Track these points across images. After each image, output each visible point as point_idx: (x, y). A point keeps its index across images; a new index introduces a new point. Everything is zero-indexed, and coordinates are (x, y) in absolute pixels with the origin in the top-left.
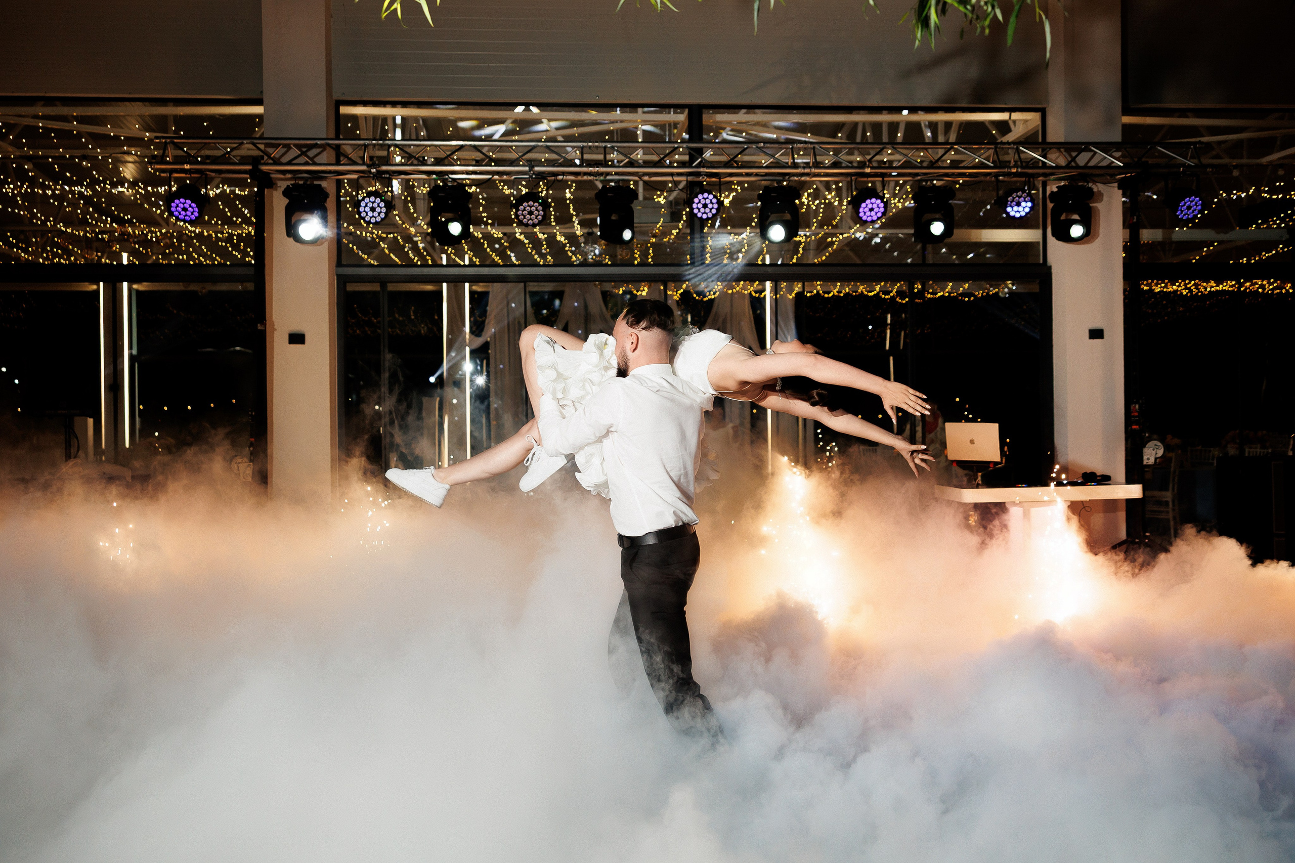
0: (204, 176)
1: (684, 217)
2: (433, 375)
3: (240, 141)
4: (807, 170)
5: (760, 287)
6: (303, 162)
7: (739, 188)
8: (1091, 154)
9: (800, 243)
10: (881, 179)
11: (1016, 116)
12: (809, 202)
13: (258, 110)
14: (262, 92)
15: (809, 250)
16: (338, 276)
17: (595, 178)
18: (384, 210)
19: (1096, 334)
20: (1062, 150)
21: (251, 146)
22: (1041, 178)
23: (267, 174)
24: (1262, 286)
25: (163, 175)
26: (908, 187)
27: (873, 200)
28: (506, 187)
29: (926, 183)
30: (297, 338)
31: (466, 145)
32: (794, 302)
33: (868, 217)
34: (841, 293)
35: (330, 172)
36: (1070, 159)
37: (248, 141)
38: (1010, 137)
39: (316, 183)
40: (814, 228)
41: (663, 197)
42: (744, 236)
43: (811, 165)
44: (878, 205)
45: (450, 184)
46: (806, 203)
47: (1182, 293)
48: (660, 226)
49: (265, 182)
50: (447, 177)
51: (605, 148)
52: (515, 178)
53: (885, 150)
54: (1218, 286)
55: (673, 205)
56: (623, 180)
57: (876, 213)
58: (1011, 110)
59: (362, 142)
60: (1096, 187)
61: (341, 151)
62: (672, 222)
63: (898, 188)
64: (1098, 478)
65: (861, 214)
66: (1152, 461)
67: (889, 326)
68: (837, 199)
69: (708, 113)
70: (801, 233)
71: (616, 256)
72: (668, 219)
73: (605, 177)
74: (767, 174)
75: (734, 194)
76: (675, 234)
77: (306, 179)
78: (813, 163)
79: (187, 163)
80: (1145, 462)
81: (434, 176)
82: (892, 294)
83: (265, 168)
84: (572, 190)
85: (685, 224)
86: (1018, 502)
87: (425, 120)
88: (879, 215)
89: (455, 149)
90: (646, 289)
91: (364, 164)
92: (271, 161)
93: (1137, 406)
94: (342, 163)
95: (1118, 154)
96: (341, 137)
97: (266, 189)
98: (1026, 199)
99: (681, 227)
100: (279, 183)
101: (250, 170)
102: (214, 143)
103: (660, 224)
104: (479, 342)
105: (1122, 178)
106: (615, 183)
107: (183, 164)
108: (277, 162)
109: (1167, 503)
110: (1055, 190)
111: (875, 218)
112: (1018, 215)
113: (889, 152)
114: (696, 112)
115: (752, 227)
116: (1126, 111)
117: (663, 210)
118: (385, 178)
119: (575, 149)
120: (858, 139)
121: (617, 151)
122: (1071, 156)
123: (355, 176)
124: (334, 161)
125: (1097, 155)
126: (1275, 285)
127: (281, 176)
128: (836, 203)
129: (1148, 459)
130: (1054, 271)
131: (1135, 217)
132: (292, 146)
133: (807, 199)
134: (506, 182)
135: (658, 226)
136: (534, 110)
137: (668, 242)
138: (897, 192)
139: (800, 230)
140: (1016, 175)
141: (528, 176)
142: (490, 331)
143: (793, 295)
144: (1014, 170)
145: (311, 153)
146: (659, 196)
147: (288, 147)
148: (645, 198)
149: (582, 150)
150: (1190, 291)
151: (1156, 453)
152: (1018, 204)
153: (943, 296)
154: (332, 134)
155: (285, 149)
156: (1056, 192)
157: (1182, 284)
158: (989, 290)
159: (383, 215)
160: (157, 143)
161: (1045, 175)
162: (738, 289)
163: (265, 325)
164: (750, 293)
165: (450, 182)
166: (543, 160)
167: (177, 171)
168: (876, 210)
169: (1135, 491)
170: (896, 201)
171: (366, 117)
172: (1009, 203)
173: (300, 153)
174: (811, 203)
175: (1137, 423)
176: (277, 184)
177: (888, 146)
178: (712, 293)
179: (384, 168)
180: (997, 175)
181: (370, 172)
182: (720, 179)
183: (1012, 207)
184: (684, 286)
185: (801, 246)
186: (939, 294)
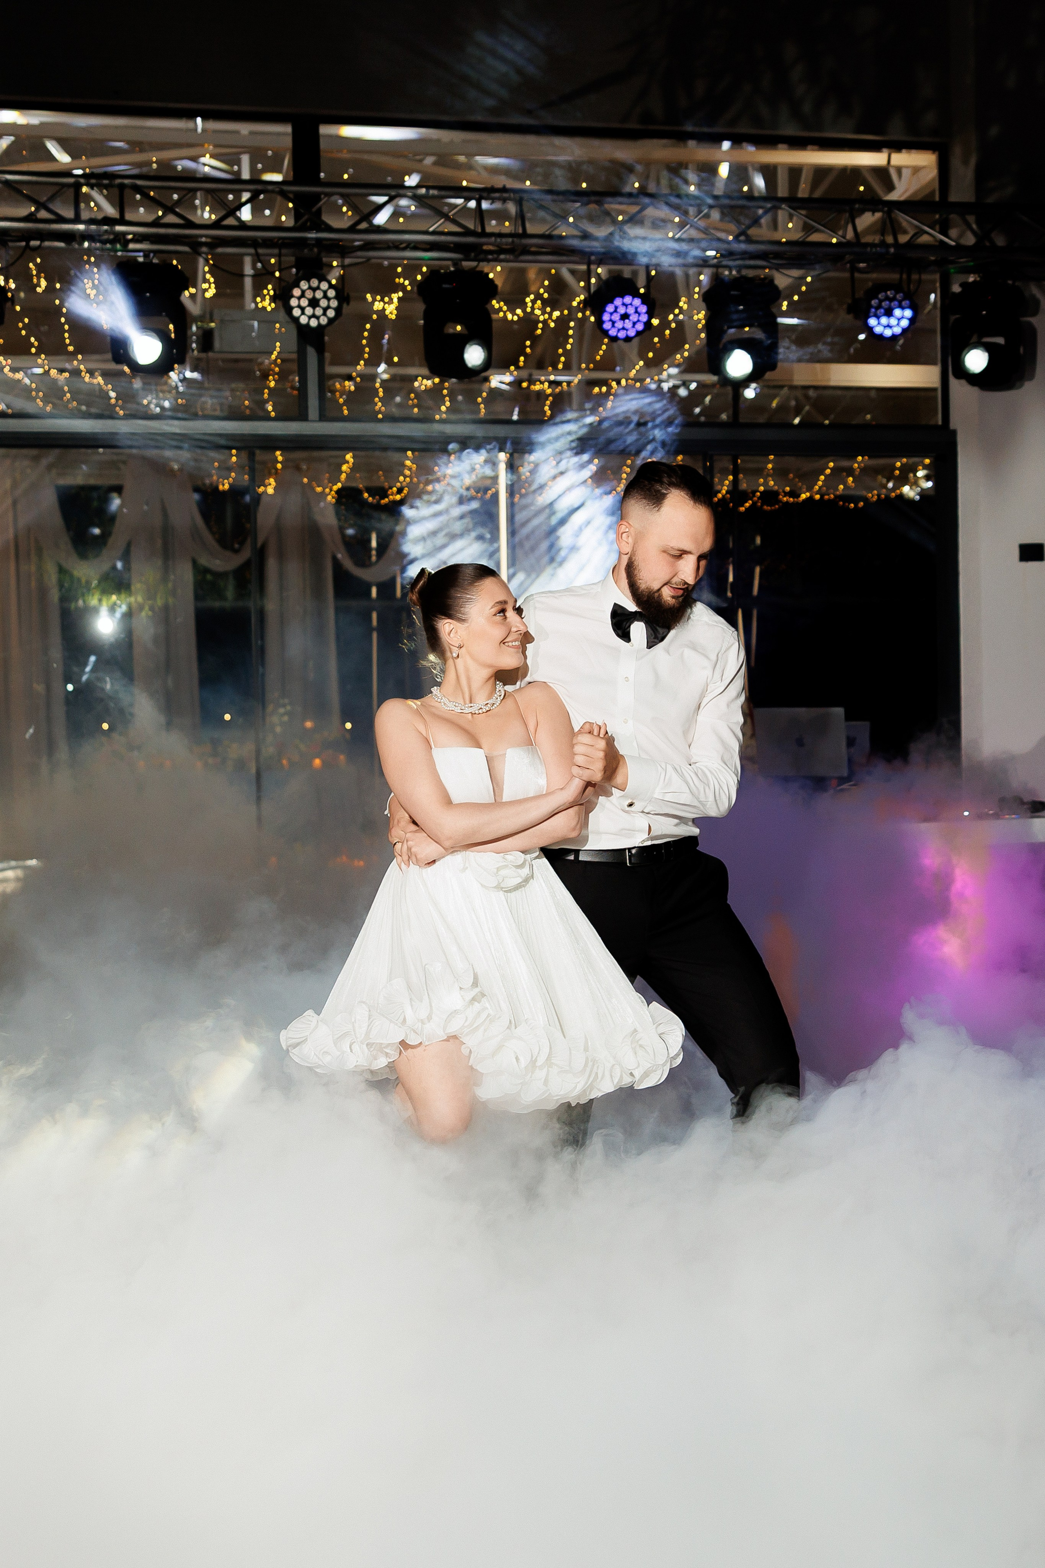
4: (507, 241)
7: (407, 282)
11: (900, 159)
19: (1031, 553)
20: (968, 217)
27: (630, 300)
33: (619, 330)
38: (895, 196)
41: (268, 297)
44: (636, 308)
48: (277, 358)
57: (634, 324)
65: (607, 325)
74: (433, 248)
75: (401, 294)
88: (640, 326)
98: (904, 303)
103: (275, 353)
111: (631, 333)
112: (888, 333)
117: (278, 325)
130: (959, 439)
135: (273, 357)
146: (264, 298)
152: (889, 313)
153: (810, 499)
158: (885, 487)
168: (634, 318)
172: (873, 310)
182: (343, 253)
183: (878, 317)
184: (343, 476)
185: (548, 402)
186: (803, 496)
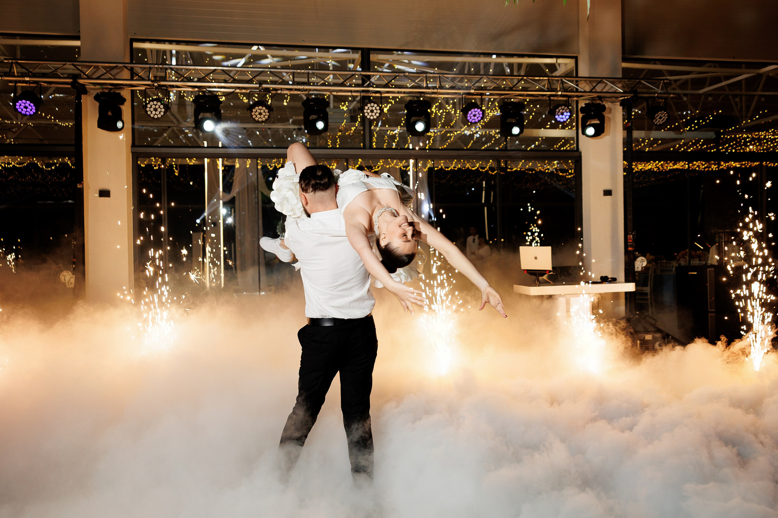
0: (39, 86)
1: (359, 119)
2: (198, 218)
3: (64, 63)
4: (435, 91)
5: (406, 164)
6: (108, 78)
7: (393, 101)
8: (604, 85)
9: (430, 136)
10: (480, 97)
11: (560, 61)
12: (436, 111)
13: (77, 43)
14: (79, 31)
15: (436, 141)
16: (132, 153)
17: (302, 93)
18: (163, 110)
19: (608, 193)
20: (588, 82)
21: (72, 67)
22: (575, 99)
23: (83, 85)
24: (698, 166)
25: (10, 84)
26: (496, 103)
27: (476, 109)
28: (245, 98)
29: (508, 100)
30: (104, 193)
31: (218, 70)
32: (427, 173)
33: (472, 120)
34: (456, 168)
35: (126, 85)
36: (592, 88)
37: (70, 63)
38: (557, 73)
39: (117, 91)
40: (439, 127)
41: (345, 106)
42: (396, 132)
43: (438, 87)
44: (478, 113)
45: (207, 94)
46: (434, 112)
47: (654, 170)
48: (344, 125)
49: (82, 90)
50: (205, 90)
51: (308, 73)
52: (250, 91)
53: (482, 79)
54: (674, 166)
55: (352, 112)
56: (320, 94)
57: (478, 118)
58: (558, 57)
59: (148, 66)
60: (607, 105)
61: (134, 71)
62: (351, 122)
63: (490, 103)
64: (610, 279)
65: (468, 118)
66: (640, 269)
67: (484, 189)
68: (454, 109)
69: (374, 54)
70: (432, 131)
71: (316, 143)
72: (349, 121)
73: (308, 92)
74: (410, 93)
75: (390, 105)
76: (353, 130)
77: (110, 89)
78: (439, 87)
79: (27, 77)
80: (636, 270)
81: (197, 89)
82: (486, 169)
83: (81, 81)
84: (288, 101)
85: (360, 124)
86: (563, 294)
87: (191, 53)
88: (479, 118)
89: (210, 72)
90: (335, 164)
91: (149, 80)
92: (85, 77)
93: (631, 236)
94: (135, 79)
95: (620, 85)
96: (134, 62)
97: (82, 95)
98: (567, 111)
99: (357, 125)
100: (91, 92)
101: (71, 82)
102: (46, 64)
103: (344, 123)
104: (229, 197)
105: (623, 99)
106: (315, 96)
107: (24, 77)
108: (89, 78)
109: (647, 294)
110: (584, 106)
111: (477, 120)
112: (562, 120)
113: (485, 81)
114: (366, 53)
115: (401, 126)
116: (625, 60)
117: (346, 114)
118: (163, 89)
119: (289, 74)
120: (466, 72)
121: (316, 75)
122: (592, 85)
123: (143, 88)
124: (129, 78)
125: (608, 85)
126: (706, 165)
127: (93, 87)
128: (453, 112)
129: (638, 268)
130: (583, 155)
131: (630, 123)
132: (100, 67)
133: (435, 109)
134: (244, 94)
136: (262, 48)
137: (349, 135)
138: (490, 106)
139: (431, 129)
140: (561, 96)
141: (258, 90)
142: (236, 190)
143: (427, 169)
144: (560, 93)
145: (114, 72)
146: (343, 106)
147: (97, 68)
148: (334, 107)
149: (293, 74)
150: (659, 169)
151: (642, 264)
152: (562, 114)
153: (516, 170)
154: (128, 60)
155: (95, 69)
156: (584, 107)
157: (654, 165)
159: (162, 113)
160: (6, 62)
161: (577, 96)
162: (392, 165)
163: (83, 184)
164: (400, 168)
165: (207, 93)
166: (269, 81)
167: (20, 82)
168: (478, 115)
169: (631, 287)
170: (489, 111)
171: (151, 50)
172: (557, 113)
173: (105, 72)
174: (437, 112)
175: (631, 246)
176: (89, 92)
177: (484, 77)
178: (377, 167)
179: (163, 83)
180: (550, 96)
181: (153, 85)
182: (381, 94)
183: (559, 115)
184: (359, 163)
185: (432, 139)
186: (514, 169)
